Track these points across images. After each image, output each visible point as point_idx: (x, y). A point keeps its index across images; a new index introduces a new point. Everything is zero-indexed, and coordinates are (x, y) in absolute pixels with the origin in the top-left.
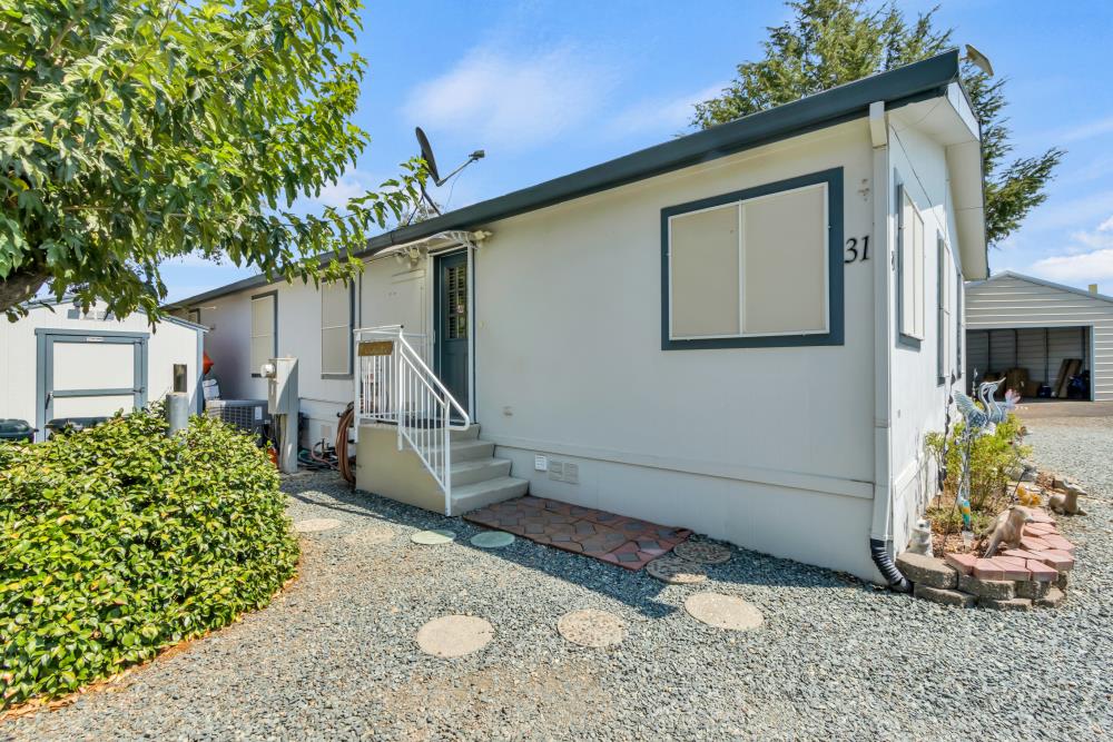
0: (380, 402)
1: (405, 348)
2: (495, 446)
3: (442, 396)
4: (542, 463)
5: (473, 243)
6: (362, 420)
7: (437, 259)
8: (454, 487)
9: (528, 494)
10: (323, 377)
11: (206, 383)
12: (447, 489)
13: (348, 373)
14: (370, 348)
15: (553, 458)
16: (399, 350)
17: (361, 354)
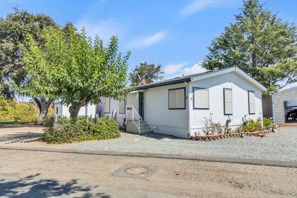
0: (130, 118)
1: (134, 109)
2: (148, 125)
3: (139, 116)
4: (154, 127)
5: (145, 91)
6: (127, 120)
7: (139, 93)
8: (140, 130)
9: (153, 132)
10: (119, 113)
11: (97, 114)
12: (139, 130)
13: (124, 113)
14: (128, 109)
15: (156, 126)
16: (133, 109)
17: (127, 110)
